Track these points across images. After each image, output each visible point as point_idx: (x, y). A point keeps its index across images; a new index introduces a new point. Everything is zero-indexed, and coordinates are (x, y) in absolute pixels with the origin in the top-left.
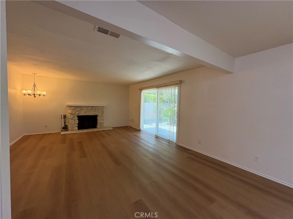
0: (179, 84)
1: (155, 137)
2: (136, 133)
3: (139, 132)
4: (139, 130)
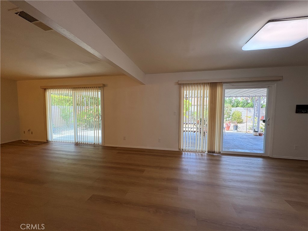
0: (101, 88)
1: (75, 145)
2: (43, 146)
3: (46, 145)
4: (47, 142)
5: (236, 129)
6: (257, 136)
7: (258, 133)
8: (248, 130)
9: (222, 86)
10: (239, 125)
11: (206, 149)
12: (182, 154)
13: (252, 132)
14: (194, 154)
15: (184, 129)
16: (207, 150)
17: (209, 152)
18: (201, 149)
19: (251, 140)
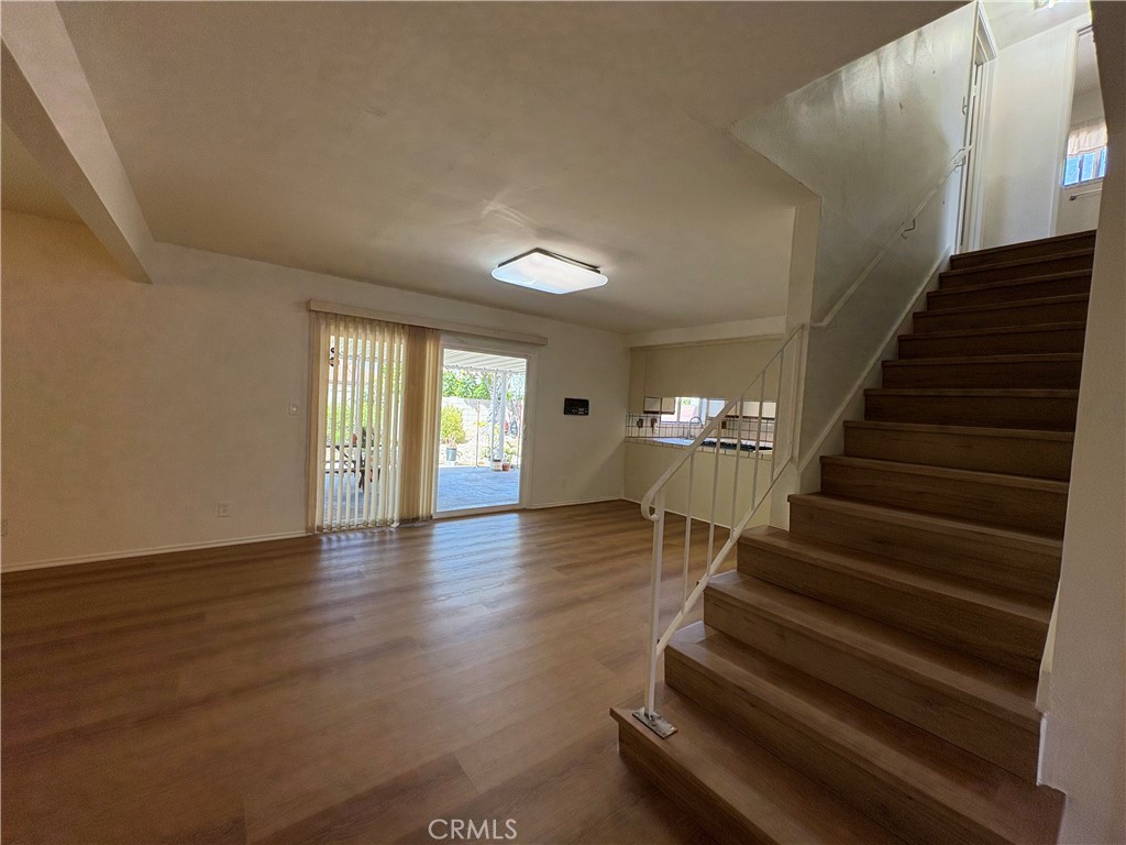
5: (454, 459)
6: (498, 471)
7: (501, 464)
8: (479, 460)
9: (437, 340)
10: (460, 448)
11: (393, 513)
12: (320, 542)
13: (488, 463)
14: (359, 535)
15: (328, 466)
16: (396, 517)
17: (402, 521)
18: (380, 517)
19: (489, 481)
